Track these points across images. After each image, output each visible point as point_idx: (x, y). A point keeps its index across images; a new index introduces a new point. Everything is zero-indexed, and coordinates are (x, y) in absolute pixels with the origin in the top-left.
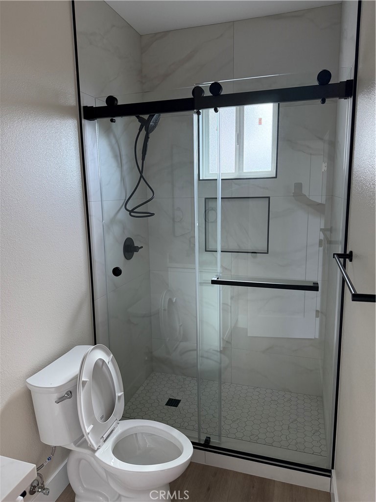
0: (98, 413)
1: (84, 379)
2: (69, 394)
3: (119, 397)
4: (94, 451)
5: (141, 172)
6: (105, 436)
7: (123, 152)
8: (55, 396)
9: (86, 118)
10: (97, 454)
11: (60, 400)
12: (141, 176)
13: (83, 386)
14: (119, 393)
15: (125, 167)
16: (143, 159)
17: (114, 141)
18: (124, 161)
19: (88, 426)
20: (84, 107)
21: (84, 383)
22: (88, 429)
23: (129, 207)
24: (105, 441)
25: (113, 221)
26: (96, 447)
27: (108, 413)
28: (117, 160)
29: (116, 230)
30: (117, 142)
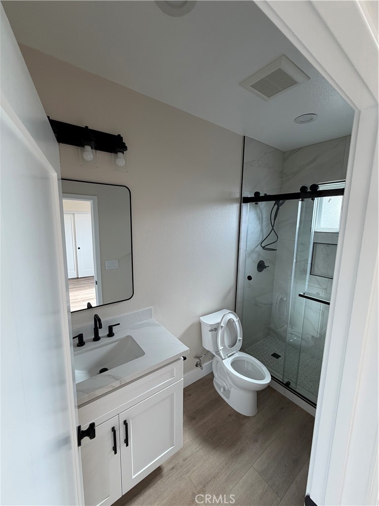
0: (227, 342)
1: (222, 325)
2: (215, 329)
3: (240, 340)
4: (223, 359)
5: (273, 227)
6: (229, 355)
7: (264, 216)
8: (210, 328)
9: (243, 203)
10: (223, 361)
11: (211, 330)
12: (273, 229)
13: (221, 328)
14: (240, 338)
15: (264, 224)
16: (275, 220)
17: (259, 211)
18: (264, 221)
19: (221, 347)
20: (243, 198)
21: (222, 327)
22: (221, 348)
23: (263, 245)
24: (229, 357)
25: (252, 251)
26: (223, 358)
27: (233, 344)
28: (260, 221)
29: (254, 256)
30: (261, 211)
